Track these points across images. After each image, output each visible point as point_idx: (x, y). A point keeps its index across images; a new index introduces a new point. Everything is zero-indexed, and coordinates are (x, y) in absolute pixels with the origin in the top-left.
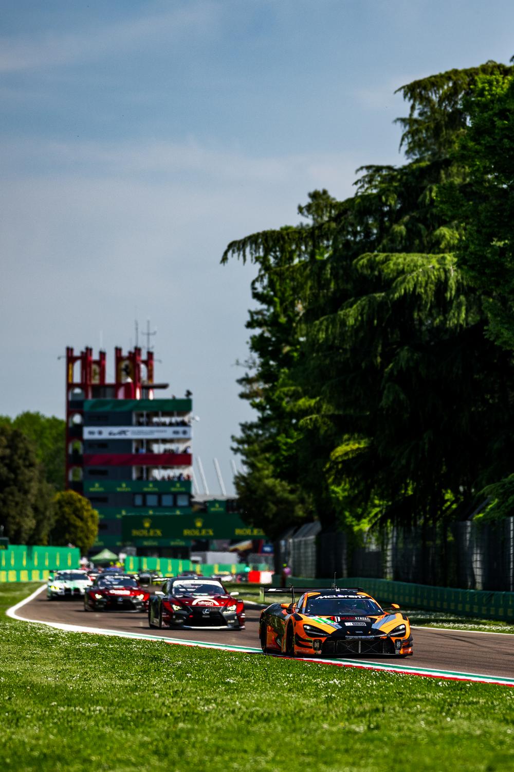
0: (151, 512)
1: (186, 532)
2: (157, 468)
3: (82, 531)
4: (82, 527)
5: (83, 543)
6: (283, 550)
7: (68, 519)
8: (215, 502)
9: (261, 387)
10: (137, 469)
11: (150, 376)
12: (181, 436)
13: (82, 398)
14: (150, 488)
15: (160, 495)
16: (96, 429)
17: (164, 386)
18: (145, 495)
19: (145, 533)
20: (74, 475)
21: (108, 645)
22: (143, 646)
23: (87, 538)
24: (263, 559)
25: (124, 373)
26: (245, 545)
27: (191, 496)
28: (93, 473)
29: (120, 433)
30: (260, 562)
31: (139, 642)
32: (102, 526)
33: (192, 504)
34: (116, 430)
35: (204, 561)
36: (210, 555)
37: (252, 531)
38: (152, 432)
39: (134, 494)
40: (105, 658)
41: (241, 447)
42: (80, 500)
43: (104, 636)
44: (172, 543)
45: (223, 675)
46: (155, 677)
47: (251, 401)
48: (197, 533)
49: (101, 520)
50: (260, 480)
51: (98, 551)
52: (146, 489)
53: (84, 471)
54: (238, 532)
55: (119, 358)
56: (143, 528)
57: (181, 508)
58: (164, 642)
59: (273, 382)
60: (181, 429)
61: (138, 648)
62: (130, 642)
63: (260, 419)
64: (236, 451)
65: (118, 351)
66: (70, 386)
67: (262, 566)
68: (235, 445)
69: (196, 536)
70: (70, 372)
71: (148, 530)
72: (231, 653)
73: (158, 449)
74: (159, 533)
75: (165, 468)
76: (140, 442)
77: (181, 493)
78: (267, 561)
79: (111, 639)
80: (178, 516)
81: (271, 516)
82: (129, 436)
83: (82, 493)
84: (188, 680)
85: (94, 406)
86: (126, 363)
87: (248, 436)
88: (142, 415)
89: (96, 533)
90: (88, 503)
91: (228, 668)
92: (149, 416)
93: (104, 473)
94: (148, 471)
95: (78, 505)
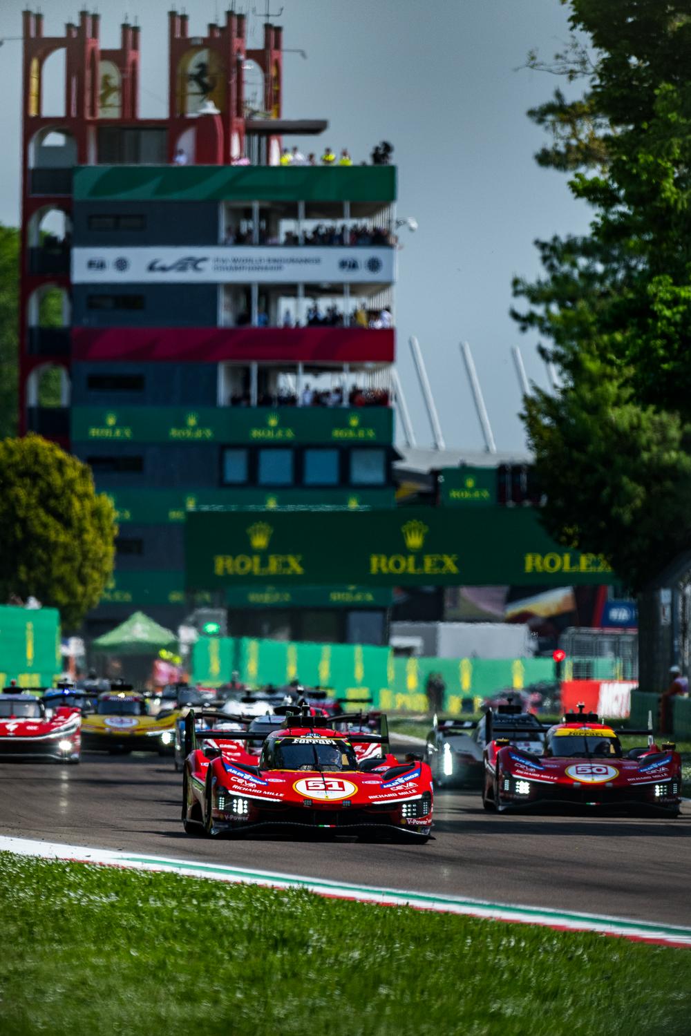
0: (272, 504)
1: (379, 564)
2: (292, 370)
3: (68, 559)
4: (66, 546)
5: (71, 594)
6: (665, 618)
7: (24, 522)
8: (465, 470)
9: (601, 133)
10: (232, 372)
11: (273, 99)
12: (363, 275)
13: (69, 161)
14: (272, 427)
15: (299, 451)
16: (109, 254)
17: (314, 128)
18: (254, 451)
19: (253, 565)
20: (42, 387)
21: (146, 900)
22: (249, 903)
23: (83, 580)
24: (607, 644)
25: (193, 87)
26: (553, 601)
27: (394, 456)
28: (96, 382)
29: (182, 266)
30: (599, 652)
31: (236, 890)
32: (126, 545)
33: (393, 478)
34: (169, 255)
35: (431, 649)
36: (449, 633)
37: (575, 561)
38: (277, 264)
39: (224, 447)
40: (138, 938)
41: (539, 310)
42: (61, 465)
43: (133, 872)
44: (336, 597)
45: (482, 994)
46: (283, 997)
47: (570, 176)
48: (409, 565)
49: (123, 525)
50: (595, 409)
51: (113, 617)
52: (256, 434)
53: (71, 376)
54: (532, 562)
55: (180, 46)
56: (251, 552)
57: (363, 489)
58: (306, 891)
59: (636, 121)
60: (362, 254)
61: (233, 910)
62: (210, 890)
63: (597, 230)
64: (527, 321)
65: (177, 21)
66: (34, 126)
67: (605, 663)
68: (524, 306)
69: (405, 575)
70: (34, 82)
71: (264, 555)
72: (509, 929)
73: (294, 311)
74: (295, 566)
75: (315, 370)
76: (241, 291)
77: (365, 445)
78: (617, 652)
79: (154, 882)
80: (355, 514)
81: (627, 517)
82: (208, 274)
83: (66, 447)
84: (380, 1007)
85: (105, 183)
86: (203, 56)
87: (561, 281)
88: (247, 214)
89: (109, 566)
90: (83, 474)
91: (494, 970)
92: (270, 216)
93: (132, 384)
94: (266, 377)
95: (57, 480)
